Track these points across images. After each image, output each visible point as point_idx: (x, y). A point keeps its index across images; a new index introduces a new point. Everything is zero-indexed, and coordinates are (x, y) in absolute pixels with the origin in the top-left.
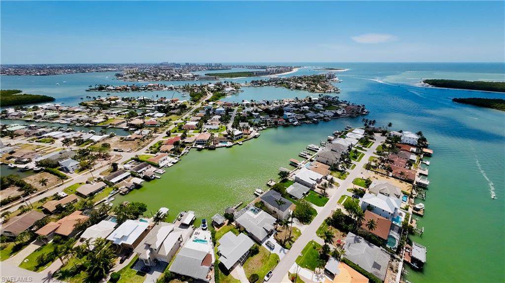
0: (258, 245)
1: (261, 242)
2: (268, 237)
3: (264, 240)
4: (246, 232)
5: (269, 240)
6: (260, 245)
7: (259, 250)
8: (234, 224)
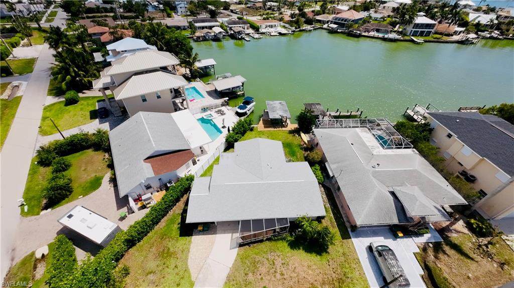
0: (335, 231)
1: (354, 228)
2: (393, 231)
3: (373, 230)
4: (324, 170)
5: (390, 243)
6: (345, 235)
7: (331, 248)
8: (305, 137)
